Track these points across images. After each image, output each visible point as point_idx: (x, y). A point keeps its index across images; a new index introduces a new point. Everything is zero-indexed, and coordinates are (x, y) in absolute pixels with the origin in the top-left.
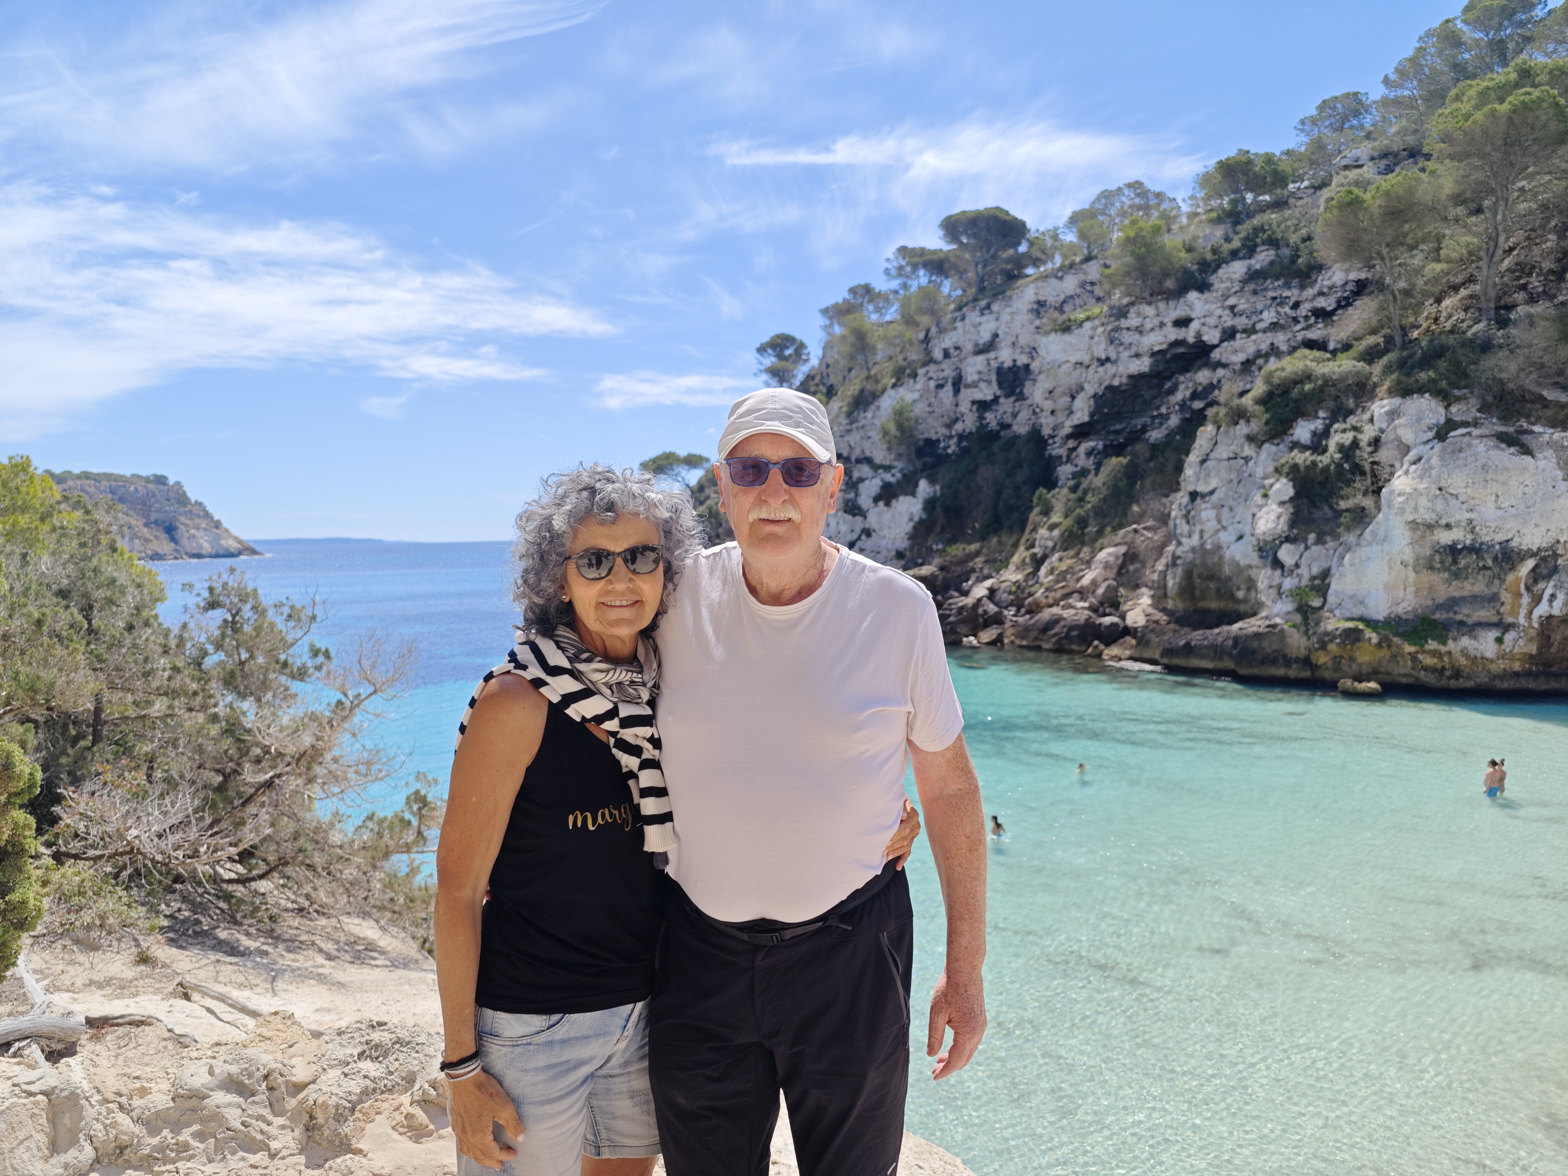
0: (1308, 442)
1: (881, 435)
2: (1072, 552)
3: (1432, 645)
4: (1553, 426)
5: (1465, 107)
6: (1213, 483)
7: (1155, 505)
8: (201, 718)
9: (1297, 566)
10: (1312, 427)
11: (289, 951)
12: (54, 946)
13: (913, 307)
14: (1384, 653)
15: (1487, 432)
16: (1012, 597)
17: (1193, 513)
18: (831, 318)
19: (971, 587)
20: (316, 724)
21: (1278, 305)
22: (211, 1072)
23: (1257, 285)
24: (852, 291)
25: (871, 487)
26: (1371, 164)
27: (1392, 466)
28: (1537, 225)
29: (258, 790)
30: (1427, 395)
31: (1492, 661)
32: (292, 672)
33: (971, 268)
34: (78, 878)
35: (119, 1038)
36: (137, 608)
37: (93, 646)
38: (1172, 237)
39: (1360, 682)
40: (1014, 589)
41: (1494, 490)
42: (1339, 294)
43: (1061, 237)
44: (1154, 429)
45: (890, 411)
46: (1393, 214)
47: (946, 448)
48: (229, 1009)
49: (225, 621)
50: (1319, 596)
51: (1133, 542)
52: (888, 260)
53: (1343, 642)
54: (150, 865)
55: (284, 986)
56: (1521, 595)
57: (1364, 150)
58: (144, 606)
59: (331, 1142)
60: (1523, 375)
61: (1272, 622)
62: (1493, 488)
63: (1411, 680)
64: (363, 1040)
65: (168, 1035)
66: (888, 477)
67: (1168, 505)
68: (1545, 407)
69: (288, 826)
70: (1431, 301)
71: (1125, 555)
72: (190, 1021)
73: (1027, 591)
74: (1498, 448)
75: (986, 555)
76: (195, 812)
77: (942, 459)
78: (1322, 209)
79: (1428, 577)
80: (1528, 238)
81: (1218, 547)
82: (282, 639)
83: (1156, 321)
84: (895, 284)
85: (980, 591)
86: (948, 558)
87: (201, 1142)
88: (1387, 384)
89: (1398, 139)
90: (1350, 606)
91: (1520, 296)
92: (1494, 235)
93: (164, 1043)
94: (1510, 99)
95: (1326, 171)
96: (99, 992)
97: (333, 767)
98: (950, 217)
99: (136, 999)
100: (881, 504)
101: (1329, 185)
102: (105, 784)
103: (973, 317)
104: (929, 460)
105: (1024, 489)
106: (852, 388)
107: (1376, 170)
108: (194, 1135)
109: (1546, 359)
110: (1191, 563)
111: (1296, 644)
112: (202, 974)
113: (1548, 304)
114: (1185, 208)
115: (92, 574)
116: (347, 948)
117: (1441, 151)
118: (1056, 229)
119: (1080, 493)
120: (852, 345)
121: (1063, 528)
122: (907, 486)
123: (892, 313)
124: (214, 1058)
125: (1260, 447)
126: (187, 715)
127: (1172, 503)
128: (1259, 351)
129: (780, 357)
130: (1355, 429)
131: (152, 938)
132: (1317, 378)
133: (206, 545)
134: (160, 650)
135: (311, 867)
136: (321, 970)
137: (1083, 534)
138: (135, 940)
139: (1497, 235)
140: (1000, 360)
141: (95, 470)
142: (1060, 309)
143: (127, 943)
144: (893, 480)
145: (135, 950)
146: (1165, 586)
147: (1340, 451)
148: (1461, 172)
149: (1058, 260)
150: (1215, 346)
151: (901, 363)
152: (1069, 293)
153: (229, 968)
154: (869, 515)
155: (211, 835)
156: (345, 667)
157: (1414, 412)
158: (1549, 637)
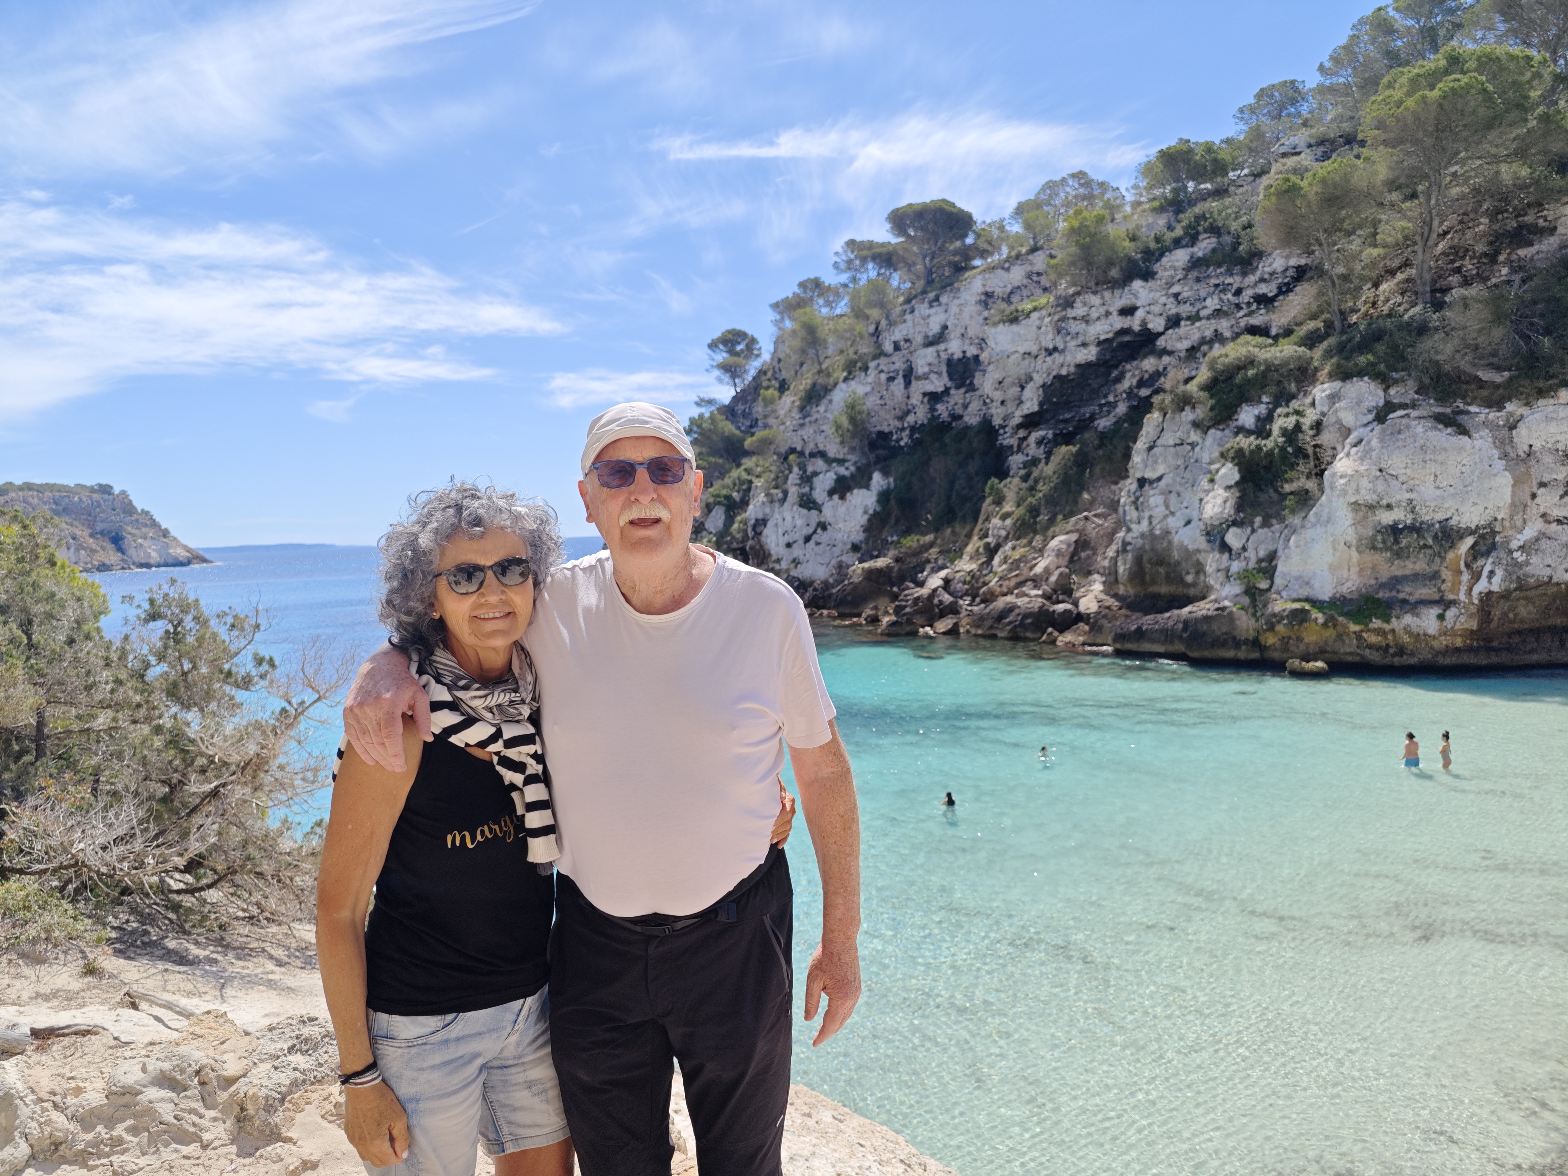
0: (1253, 427)
1: (833, 430)
2: (1024, 541)
3: (1376, 623)
4: (1489, 406)
5: (1398, 94)
6: (1161, 469)
7: (1105, 492)
8: (146, 729)
9: (1244, 549)
10: (1256, 412)
11: (239, 959)
13: (863, 300)
14: (1330, 633)
15: (1425, 413)
16: (966, 587)
17: (1141, 499)
18: (781, 313)
19: (926, 578)
20: (259, 733)
21: (1221, 291)
22: (144, 1070)
23: (1200, 272)
24: (802, 285)
25: (825, 481)
26: (1308, 151)
27: (1334, 448)
28: (1469, 209)
29: (203, 800)
30: (1366, 378)
31: (1434, 637)
32: (236, 681)
33: (919, 260)
34: (22, 893)
35: (65, 1048)
36: (77, 622)
37: (33, 661)
38: (1116, 226)
39: (1308, 662)
40: (968, 578)
41: (1433, 470)
42: (1280, 280)
43: (1008, 228)
44: (1102, 417)
45: (842, 404)
46: (1330, 200)
47: (898, 440)
48: (177, 1017)
49: (167, 632)
50: (1266, 578)
51: (1084, 530)
52: (837, 253)
53: (1290, 623)
54: (96, 877)
55: (234, 993)
56: (1461, 572)
57: (1301, 138)
58: (85, 620)
59: (262, 1132)
60: (1458, 356)
61: (1221, 605)
62: (1432, 468)
63: (1357, 659)
64: (294, 1034)
65: (114, 1043)
66: (842, 471)
67: (1117, 492)
68: (1481, 387)
69: (236, 835)
70: (1369, 285)
71: (1076, 542)
72: (137, 1028)
73: (981, 580)
74: (1436, 428)
75: (940, 546)
76: (140, 823)
77: (896, 451)
78: (1261, 196)
79: (1371, 557)
80: (1461, 222)
81: (1167, 533)
82: (224, 650)
83: (1102, 310)
84: (844, 278)
85: (935, 581)
86: (903, 550)
87: (135, 1136)
88: (1327, 369)
89: (1334, 126)
90: (1296, 587)
91: (1455, 279)
92: (1428, 219)
93: (110, 1051)
94: (1440, 85)
95: (1265, 159)
96: (46, 1004)
97: (279, 775)
98: (898, 210)
99: (83, 1010)
100: (836, 497)
101: (1268, 172)
102: (48, 798)
103: (922, 309)
104: (881, 452)
105: (976, 479)
106: (804, 382)
107: (1313, 157)
108: (128, 1130)
109: (1480, 340)
110: (1140, 548)
111: (1244, 625)
112: (150, 983)
113: (1482, 287)
114: (1129, 197)
115: (30, 589)
116: (297, 954)
117: (1375, 138)
118: (1002, 220)
119: (1031, 482)
120: (803, 339)
121: (1015, 517)
122: (861, 479)
123: (842, 307)
124: (148, 1056)
125: (1206, 433)
126: (132, 727)
127: (1121, 490)
128: (1203, 338)
129: (732, 352)
130: (1297, 413)
131: (99, 949)
132: (1260, 364)
133: (154, 554)
134: (102, 663)
135: (260, 875)
136: (271, 977)
137: (1035, 523)
138: (82, 952)
139: (1431, 219)
140: (950, 351)
141: (38, 481)
142: (1008, 300)
143: (74, 954)
144: (847, 473)
145: (81, 962)
146: (1116, 572)
147: (1283, 435)
148: (1395, 158)
149: (1005, 251)
150: (1160, 334)
151: (852, 356)
152: (1016, 284)
153: (177, 977)
154: (824, 509)
155: (158, 846)
156: (288, 675)
157: (1354, 395)
158: (1489, 613)
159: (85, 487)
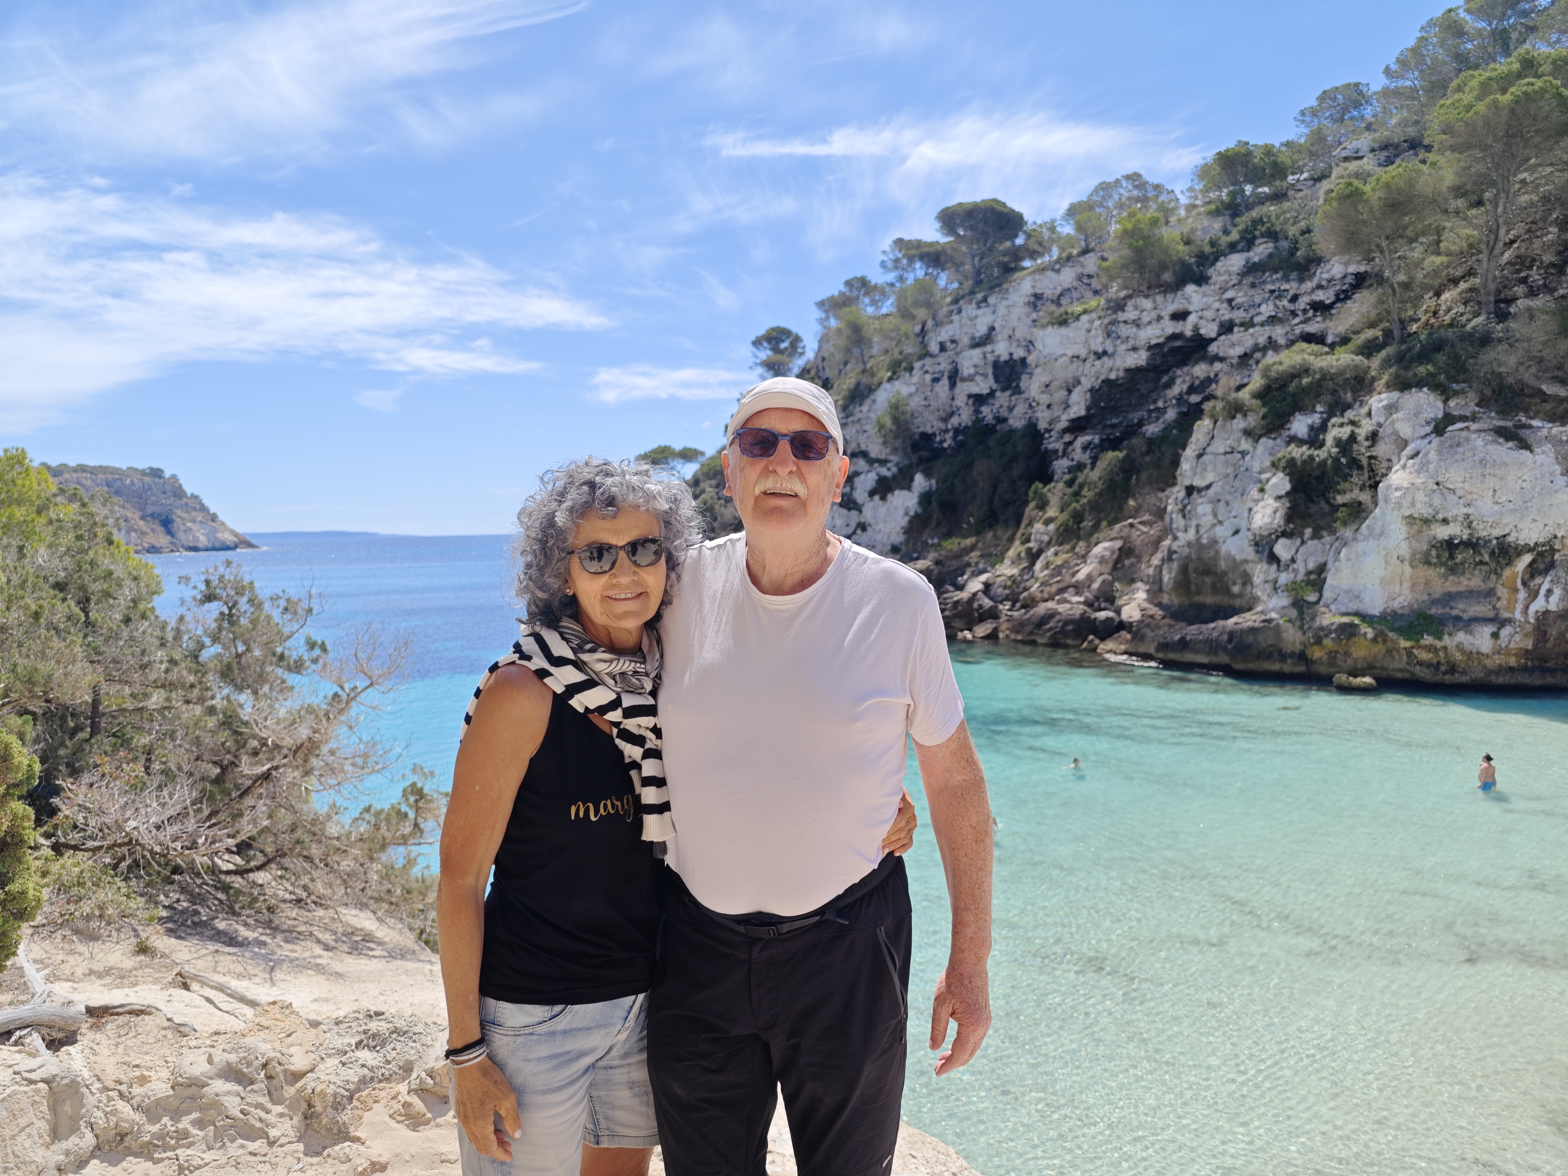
0: (1306, 437)
1: (876, 429)
2: (1067, 547)
3: (1428, 640)
4: (1552, 421)
5: (1467, 98)
6: (1210, 477)
7: (1151, 500)
8: (198, 710)
9: (1293, 560)
10: (1310, 421)
11: (287, 941)
12: (53, 936)
13: (910, 300)
14: (1380, 648)
15: (1486, 427)
16: (1007, 591)
17: (1189, 508)
18: (826, 311)
19: (967, 581)
20: (312, 717)
21: (1276, 298)
22: (210, 1061)
23: (1255, 278)
24: (849, 283)
25: (866, 481)
26: (1371, 155)
27: (1389, 460)
28: (1538, 217)
29: (255, 782)
30: (1425, 389)
31: (1487, 656)
32: (289, 664)
33: (968, 260)
34: (77, 869)
35: (118, 1027)
36: (134, 601)
37: (90, 639)
38: (1170, 229)
39: (1356, 677)
40: (1009, 583)
41: (1492, 485)
42: (1338, 287)
43: (1059, 229)
44: (1150, 423)
45: (886, 404)
46: (1393, 206)
47: (941, 442)
48: (227, 999)
49: (222, 614)
50: (1315, 591)
51: (1128, 537)
52: (884, 252)
53: (1339, 637)
54: (148, 856)
55: (283, 977)
56: (1517, 590)
57: (1364, 142)
58: (141, 599)
59: (329, 1130)
60: (1522, 369)
61: (1268, 617)
62: (1491, 482)
63: (1406, 675)
64: (361, 1029)
65: (167, 1024)
66: (884, 471)
67: (1164, 499)
68: (1544, 401)
69: (285, 818)
70: (1431, 294)
71: (1120, 549)
72: (189, 1010)
73: (1022, 585)
74: (1496, 442)
75: (981, 550)
76: (193, 803)
77: (938, 453)
78: (1321, 201)
79: (1425, 572)
80: (1529, 231)
81: (1214, 542)
82: (279, 632)
83: (1154, 314)
84: (891, 277)
85: (975, 585)
86: (943, 553)
87: (201, 1129)
88: (1385, 378)
89: (1398, 130)
90: (1346, 601)
91: (1520, 290)
92: (1494, 227)
93: (163, 1032)
94: (1512, 89)
95: (1326, 163)
96: (99, 982)
97: (330, 759)
98: (947, 209)
99: (136, 989)
100: (877, 498)
101: (1329, 176)
102: (103, 775)
103: (969, 309)
104: (925, 454)
105: (1020, 483)
106: (848, 381)
107: (1376, 162)
108: (194, 1123)
109: (1546, 352)
110: (1186, 557)
111: (1291, 639)
112: (201, 964)
113: (1548, 297)
114: (1184, 200)
115: (88, 566)
116: (344, 938)
117: (1441, 143)
118: (1053, 221)
119: (1075, 487)
120: (848, 338)
121: (1058, 522)
122: (903, 480)
123: (888, 306)
124: (213, 1046)
125: (1257, 441)
126: (184, 708)
127: (1168, 497)
128: (1257, 345)
129: (776, 350)
130: (1353, 423)
131: (151, 928)
132: (1315, 372)
133: (202, 538)
134: (157, 643)
135: (307, 858)
136: (318, 961)
137: (1079, 529)
138: (135, 930)
139: (1498, 228)
140: (996, 353)
141: (92, 463)
142: (1057, 302)
143: (127, 933)
144: (889, 474)
145: (133, 940)
146: (1161, 581)
147: (1337, 446)
148: (1462, 164)
149: (1055, 252)
150: (1213, 340)
151: (897, 356)
152: (1067, 286)
153: (228, 958)
154: (864, 510)
155: (209, 827)
156: (341, 660)
157: (1412, 406)
158: (1546, 632)
159: (137, 470)
